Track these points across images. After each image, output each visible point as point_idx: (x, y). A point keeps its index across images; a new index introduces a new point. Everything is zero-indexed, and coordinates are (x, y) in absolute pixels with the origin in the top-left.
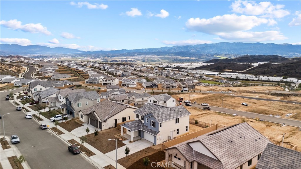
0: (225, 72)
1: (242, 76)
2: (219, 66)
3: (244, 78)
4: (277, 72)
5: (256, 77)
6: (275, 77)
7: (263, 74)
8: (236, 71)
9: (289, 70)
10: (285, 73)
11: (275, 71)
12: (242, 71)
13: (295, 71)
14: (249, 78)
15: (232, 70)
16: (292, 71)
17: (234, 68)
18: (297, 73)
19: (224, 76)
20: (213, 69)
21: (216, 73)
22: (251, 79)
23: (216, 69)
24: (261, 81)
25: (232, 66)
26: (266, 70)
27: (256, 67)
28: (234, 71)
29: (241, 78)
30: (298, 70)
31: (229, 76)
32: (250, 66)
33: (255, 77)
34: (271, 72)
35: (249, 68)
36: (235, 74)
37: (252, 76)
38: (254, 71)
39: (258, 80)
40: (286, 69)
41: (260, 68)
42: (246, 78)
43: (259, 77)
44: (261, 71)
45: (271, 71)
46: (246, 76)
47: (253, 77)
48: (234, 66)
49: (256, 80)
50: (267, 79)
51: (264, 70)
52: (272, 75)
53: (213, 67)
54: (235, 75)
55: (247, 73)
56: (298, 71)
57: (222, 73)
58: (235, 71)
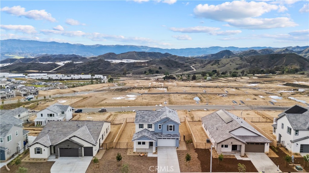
0: (31, 73)
1: (54, 76)
2: (21, 67)
3: (58, 79)
4: (83, 70)
5: (68, 76)
6: (83, 75)
7: (71, 72)
8: (43, 72)
9: (93, 68)
10: (90, 71)
11: (81, 69)
12: (50, 71)
13: (98, 69)
14: (63, 78)
15: (38, 71)
16: (95, 69)
17: (39, 68)
18: (99, 70)
19: (34, 78)
20: (15, 70)
21: (21, 75)
22: (65, 78)
23: (18, 71)
24: (75, 80)
25: (37, 66)
26: (73, 69)
27: (63, 67)
28: (40, 71)
29: (54, 78)
30: (100, 67)
31: (40, 78)
33: (67, 76)
34: (78, 71)
35: (56, 67)
36: (44, 74)
37: (63, 75)
38: (62, 70)
39: (72, 79)
40: (90, 67)
41: (66, 67)
42: (59, 78)
43: (70, 76)
44: (69, 70)
45: (78, 70)
46: (57, 76)
47: (65, 77)
48: (39, 66)
49: (70, 80)
50: (79, 78)
51: (71, 69)
52: (80, 74)
53: (14, 68)
54: (45, 75)
55: (56, 73)
56: (99, 69)
57: (28, 75)
58: (42, 71)
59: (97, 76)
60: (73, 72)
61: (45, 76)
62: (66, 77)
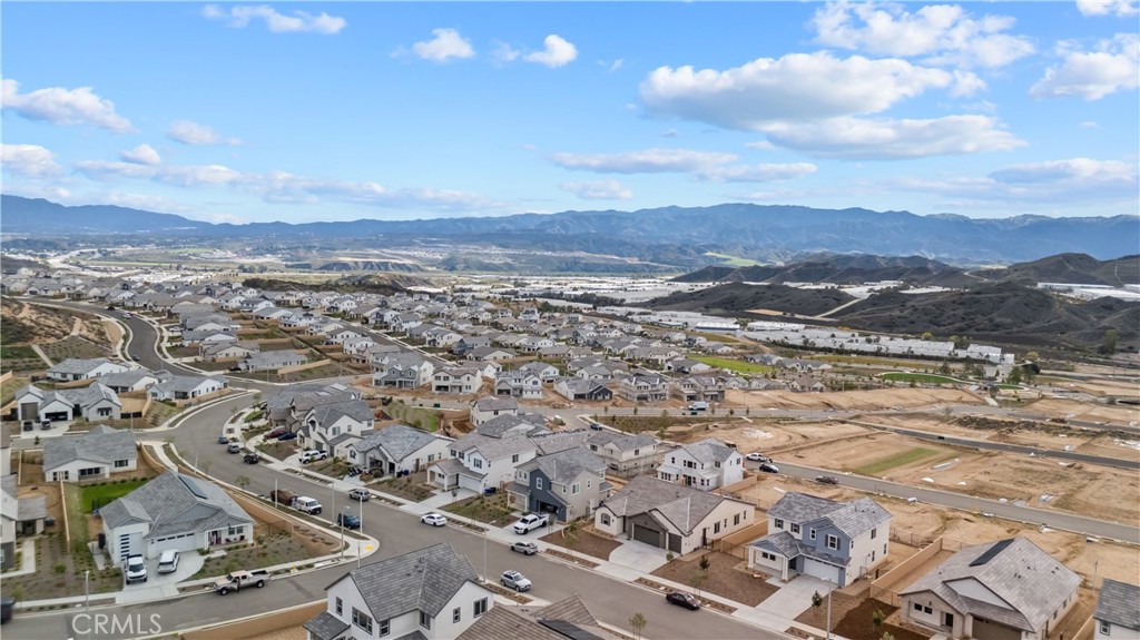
0: (759, 320)
1: (821, 337)
2: (736, 298)
3: (831, 346)
4: (931, 322)
5: (869, 341)
6: (927, 339)
7: (888, 327)
8: (797, 316)
9: (972, 317)
10: (957, 325)
11: (924, 318)
12: (818, 318)
13: (991, 320)
14: (848, 346)
15: (781, 313)
16: (979, 319)
17: (787, 304)
18: (997, 326)
19: (762, 336)
20: (715, 305)
21: (730, 323)
22: (854, 346)
23: (726, 308)
24: (887, 355)
25: (779, 297)
26: (896, 313)
27: (863, 304)
28: (788, 315)
29: (820, 343)
30: (999, 316)
31: (778, 337)
32: (841, 298)
33: (864, 338)
34: (912, 322)
35: (840, 305)
36: (796, 326)
37: (853, 335)
38: (856, 316)
39: (877, 354)
40: (961, 311)
41: (875, 305)
42: (837, 346)
43: (877, 341)
44: (880, 317)
45: (912, 318)
46: (833, 336)
47: (857, 341)
48: (787, 298)
49: (872, 354)
50: (906, 350)
51: (888, 313)
52: (917, 334)
53: (717, 300)
54: (797, 331)
55: (835, 325)
56: (998, 320)
57: (750, 324)
58: (792, 315)
59: (975, 350)
60: (891, 327)
61: (793, 332)
62: (861, 344)
